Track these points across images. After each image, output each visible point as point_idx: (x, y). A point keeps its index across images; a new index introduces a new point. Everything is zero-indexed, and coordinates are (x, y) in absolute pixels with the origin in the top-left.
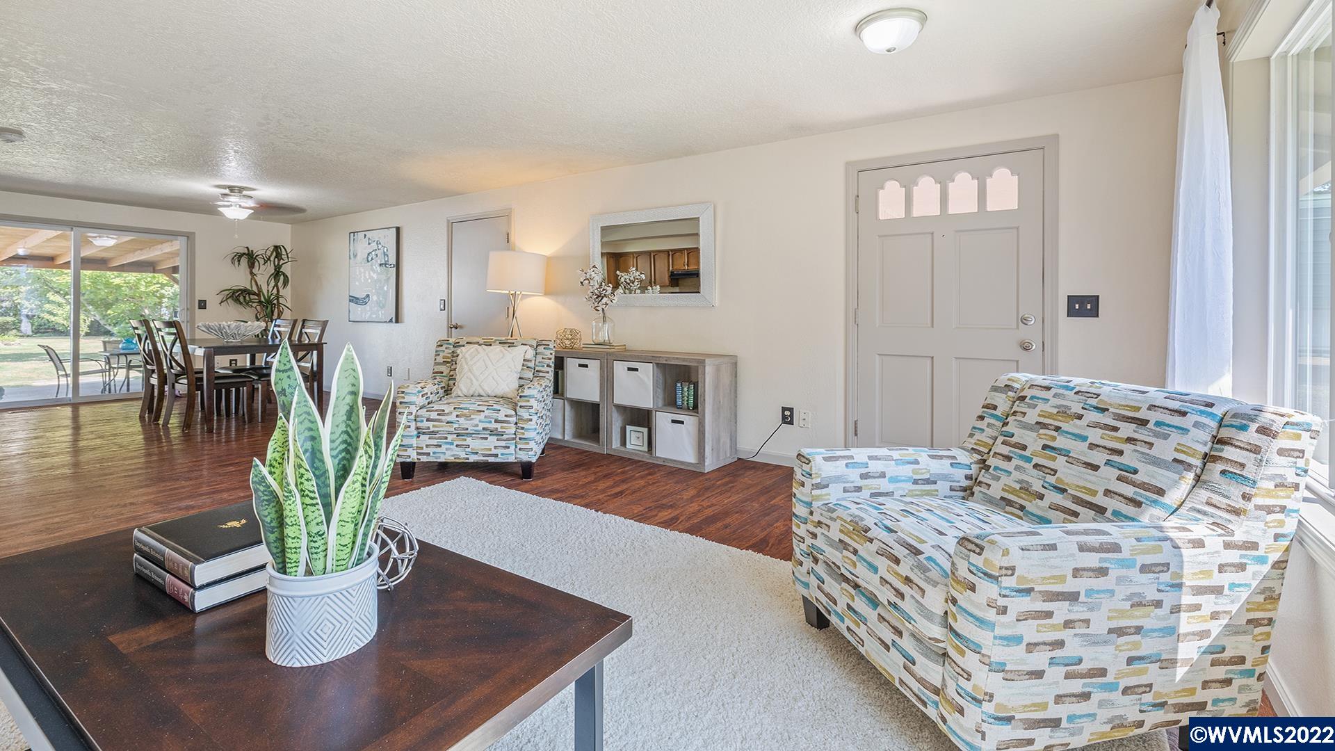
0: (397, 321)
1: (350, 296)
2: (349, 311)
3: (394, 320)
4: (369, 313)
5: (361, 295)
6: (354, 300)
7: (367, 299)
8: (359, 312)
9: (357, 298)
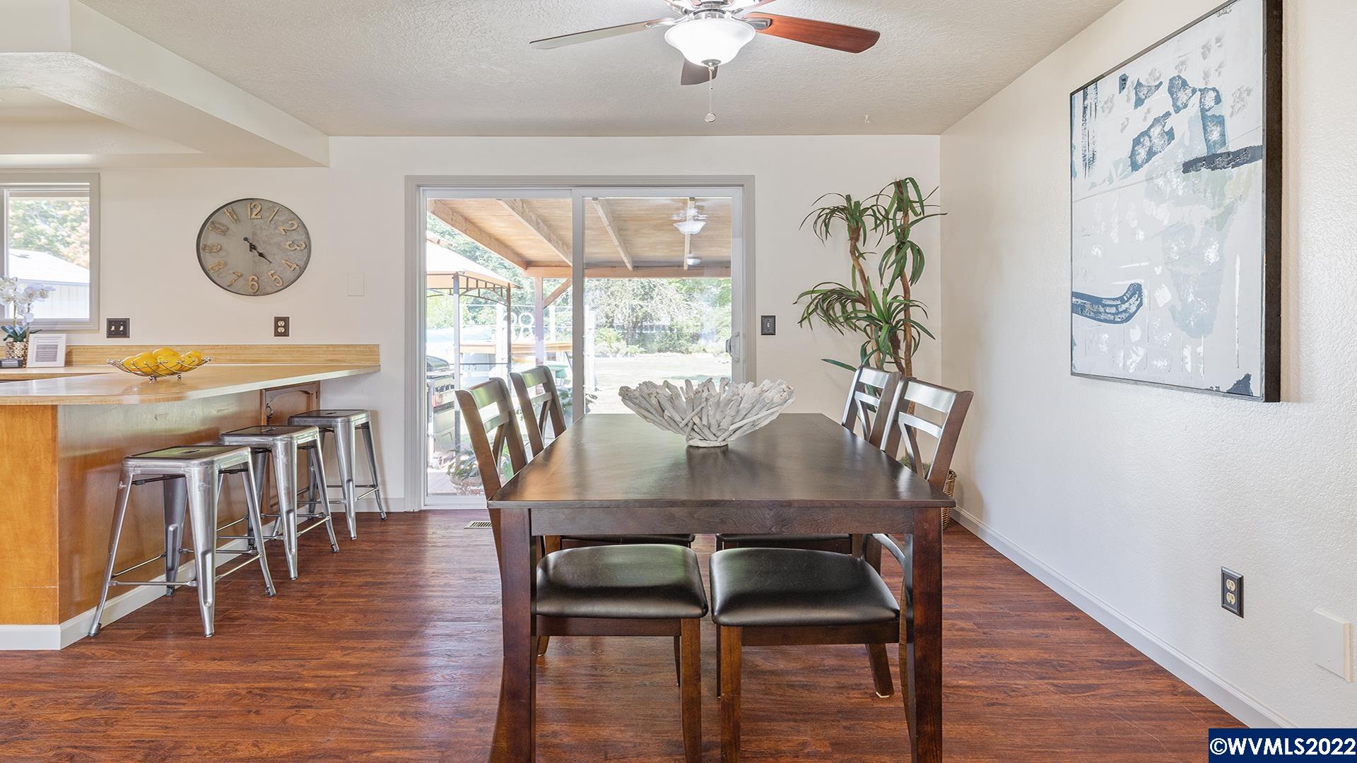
0: (1273, 392)
1: (1074, 295)
2: (1072, 344)
3: (1257, 386)
4: (1141, 352)
5: (1110, 288)
6: (1086, 305)
7: (1134, 302)
8: (1105, 349)
9: (1097, 301)
